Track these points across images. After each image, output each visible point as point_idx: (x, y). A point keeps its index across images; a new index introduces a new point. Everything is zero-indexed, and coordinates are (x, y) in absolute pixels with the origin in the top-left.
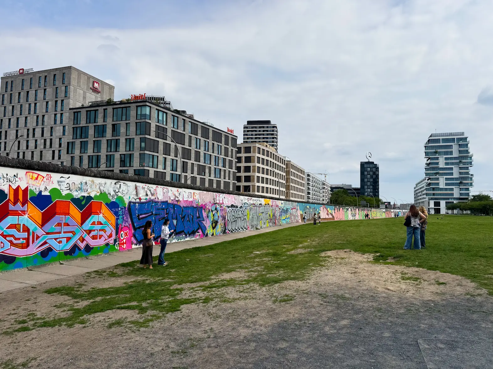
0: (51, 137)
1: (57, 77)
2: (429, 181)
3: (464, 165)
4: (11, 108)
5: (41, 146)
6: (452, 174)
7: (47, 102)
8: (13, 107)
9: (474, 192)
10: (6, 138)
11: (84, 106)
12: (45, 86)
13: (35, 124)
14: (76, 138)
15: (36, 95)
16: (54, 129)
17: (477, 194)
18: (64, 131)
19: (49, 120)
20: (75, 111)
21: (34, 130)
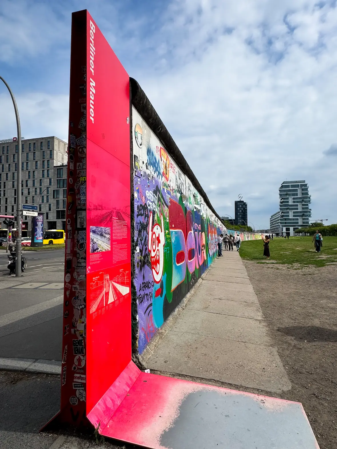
0: (41, 187)
1: (43, 144)
2: (283, 214)
3: (305, 202)
4: (7, 166)
5: (33, 193)
6: (297, 209)
7: (36, 162)
8: (9, 165)
9: (312, 221)
10: (5, 187)
11: (64, 165)
12: (34, 150)
13: (27, 177)
14: (60, 187)
15: (27, 157)
16: (43, 181)
17: (314, 222)
18: (50, 182)
19: (38, 175)
20: (58, 168)
21: (27, 181)
